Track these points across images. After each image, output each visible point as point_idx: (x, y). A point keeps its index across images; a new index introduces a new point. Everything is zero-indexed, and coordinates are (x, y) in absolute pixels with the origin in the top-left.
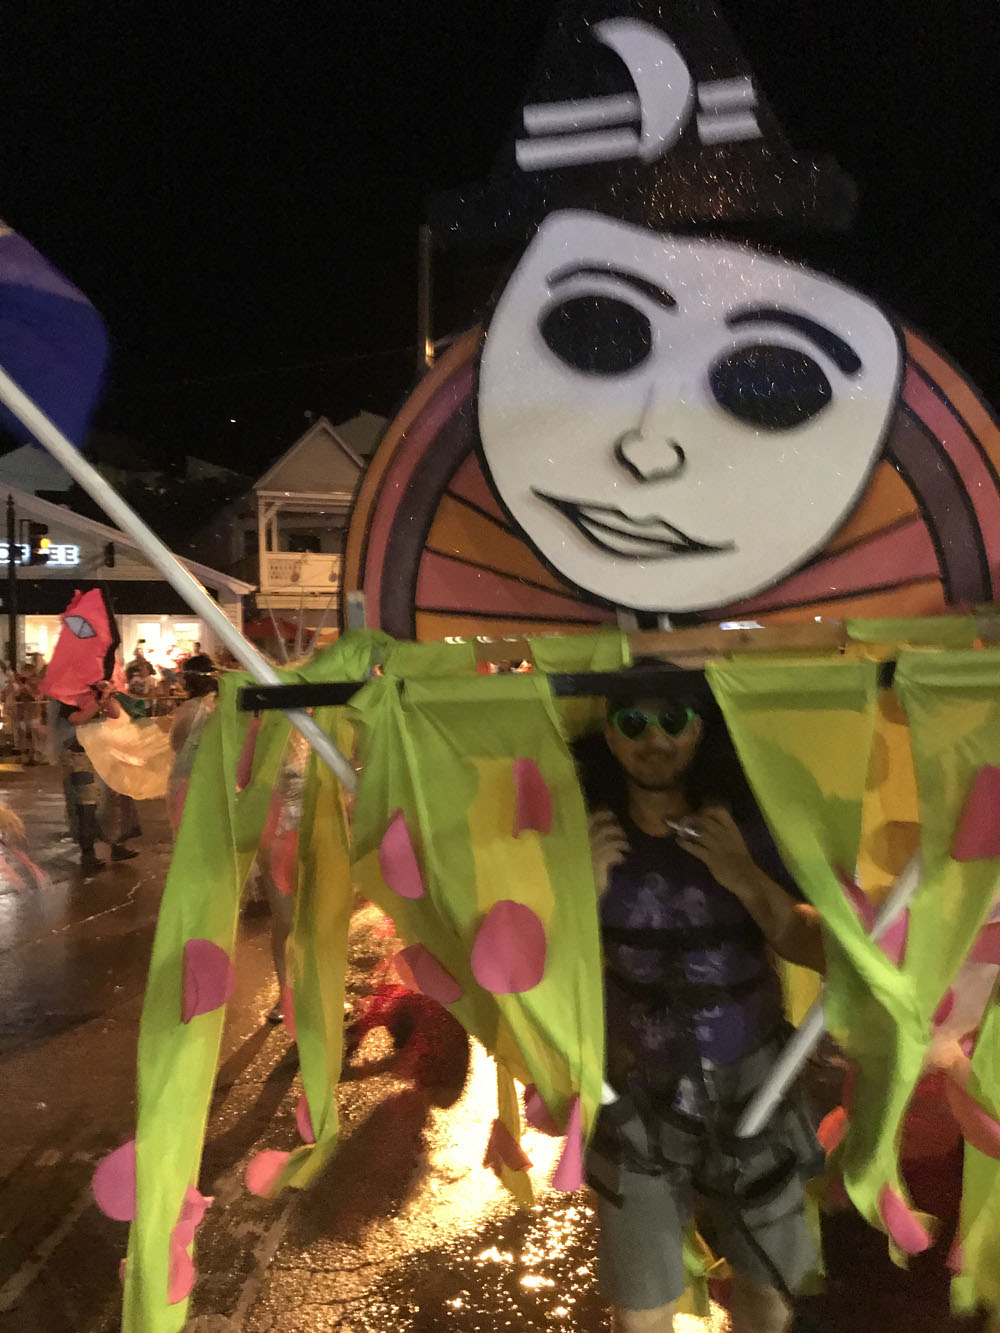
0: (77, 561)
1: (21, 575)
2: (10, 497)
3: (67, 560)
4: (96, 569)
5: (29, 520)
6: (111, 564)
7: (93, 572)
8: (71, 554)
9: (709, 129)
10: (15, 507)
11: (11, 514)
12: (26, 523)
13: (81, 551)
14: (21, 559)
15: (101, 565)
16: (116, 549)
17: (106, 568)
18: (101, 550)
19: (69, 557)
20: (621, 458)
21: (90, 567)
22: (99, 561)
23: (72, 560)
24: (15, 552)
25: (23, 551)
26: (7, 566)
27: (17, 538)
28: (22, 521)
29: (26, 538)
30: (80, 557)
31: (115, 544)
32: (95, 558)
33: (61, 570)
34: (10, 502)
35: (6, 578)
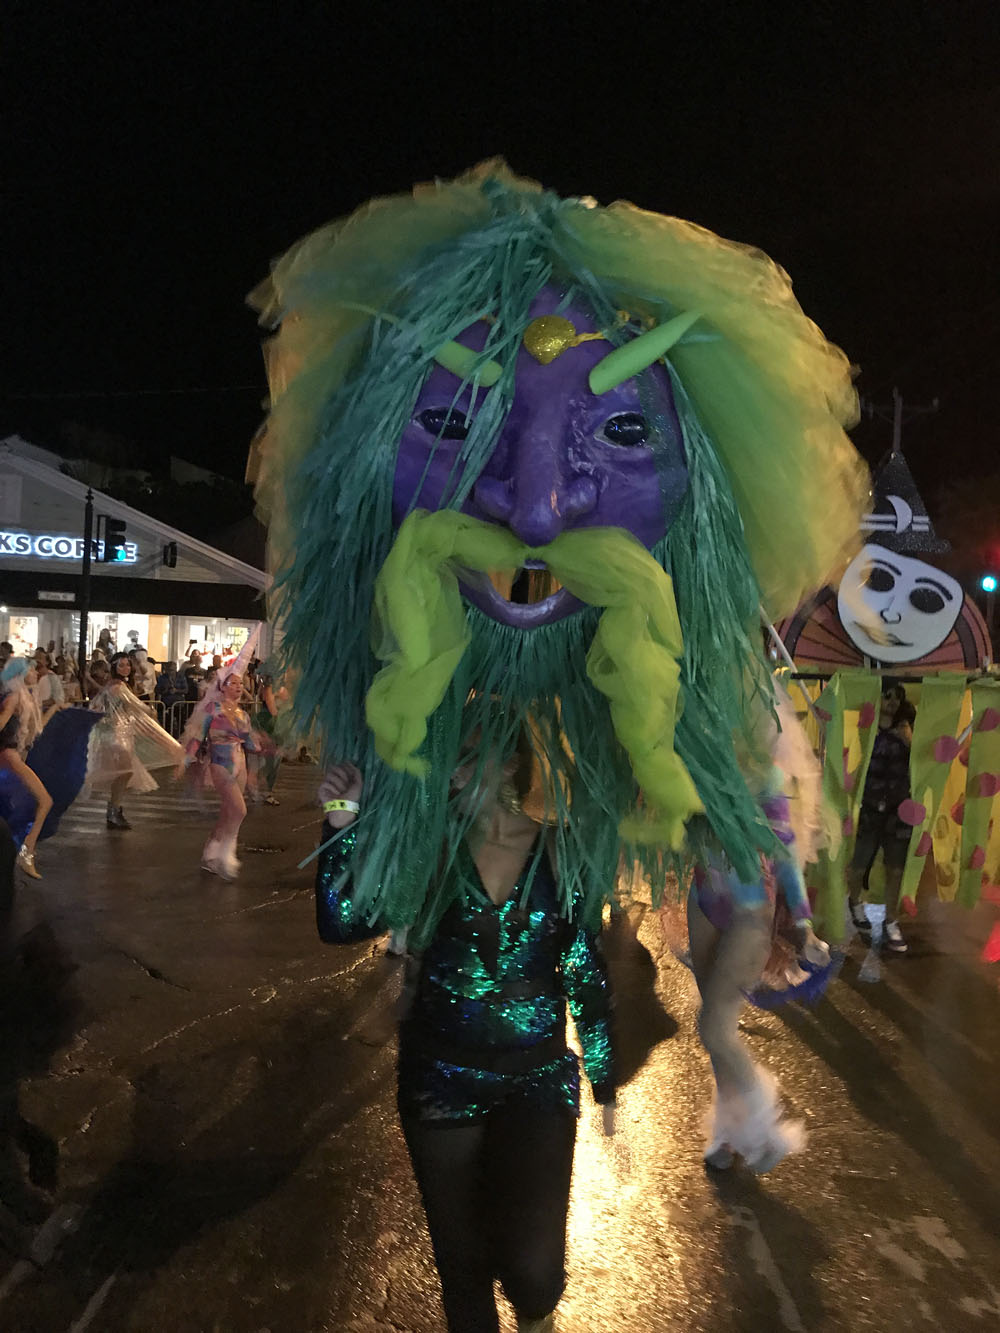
0: (134, 560)
1: (95, 571)
2: (90, 492)
3: (127, 557)
4: (153, 568)
5: (108, 518)
6: (173, 565)
7: (152, 572)
8: (131, 552)
9: (915, 528)
10: (93, 502)
11: (89, 508)
12: (103, 520)
13: (138, 549)
14: (97, 556)
15: (160, 564)
16: (178, 550)
17: (165, 567)
18: (159, 549)
19: (129, 555)
20: (882, 613)
21: (148, 565)
22: (158, 560)
23: (132, 558)
24: (90, 547)
25: (100, 547)
26: (82, 562)
27: (94, 535)
28: (99, 517)
29: (103, 535)
30: (138, 555)
31: (177, 545)
32: (153, 557)
33: (123, 567)
34: (89, 498)
35: (81, 573)
